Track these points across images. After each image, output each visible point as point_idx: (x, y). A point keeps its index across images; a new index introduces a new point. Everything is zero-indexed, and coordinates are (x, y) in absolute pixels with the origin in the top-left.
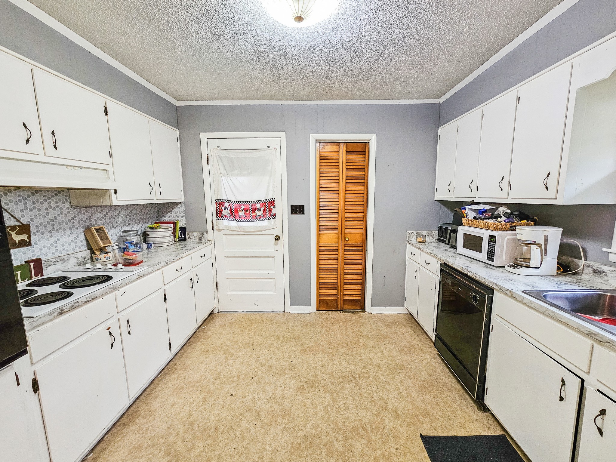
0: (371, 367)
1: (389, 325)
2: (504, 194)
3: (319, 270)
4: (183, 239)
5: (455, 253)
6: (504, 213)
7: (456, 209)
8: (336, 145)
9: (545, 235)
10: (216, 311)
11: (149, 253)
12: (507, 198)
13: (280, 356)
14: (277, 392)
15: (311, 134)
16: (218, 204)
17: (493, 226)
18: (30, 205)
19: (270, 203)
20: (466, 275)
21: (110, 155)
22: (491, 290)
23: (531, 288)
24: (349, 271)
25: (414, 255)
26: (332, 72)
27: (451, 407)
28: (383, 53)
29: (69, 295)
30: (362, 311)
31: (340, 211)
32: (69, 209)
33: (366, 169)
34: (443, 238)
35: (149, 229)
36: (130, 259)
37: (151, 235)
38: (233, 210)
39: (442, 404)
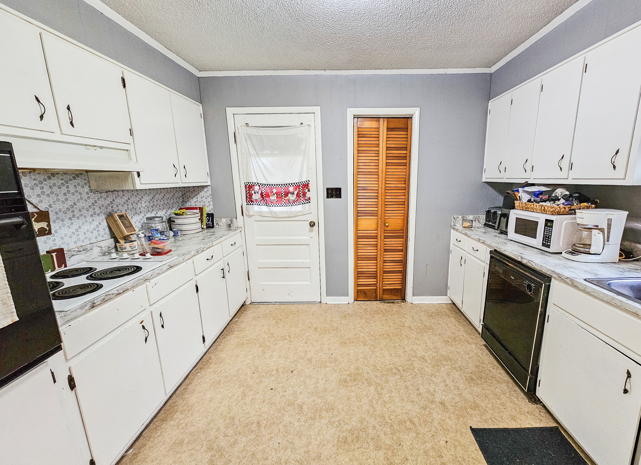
0: (414, 359)
1: (432, 316)
2: (564, 174)
3: (358, 258)
4: (210, 226)
5: (506, 239)
6: (562, 195)
7: (508, 192)
8: (376, 121)
9: (608, 219)
10: (248, 302)
11: (177, 241)
12: (567, 179)
13: (319, 348)
14: (318, 385)
15: (349, 109)
16: (248, 188)
17: (550, 209)
18: (47, 190)
19: (304, 187)
20: (520, 263)
21: (131, 133)
22: (548, 279)
23: (593, 275)
24: (389, 259)
25: (460, 241)
26: (375, 36)
27: (501, 399)
28: (434, 14)
29: (99, 287)
30: (403, 302)
31: (380, 194)
32: (88, 194)
33: (408, 148)
34: (490, 223)
35: (174, 215)
36: (158, 247)
37: (177, 221)
38: (263, 194)
39: (491, 396)
